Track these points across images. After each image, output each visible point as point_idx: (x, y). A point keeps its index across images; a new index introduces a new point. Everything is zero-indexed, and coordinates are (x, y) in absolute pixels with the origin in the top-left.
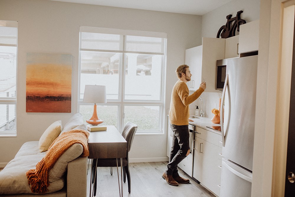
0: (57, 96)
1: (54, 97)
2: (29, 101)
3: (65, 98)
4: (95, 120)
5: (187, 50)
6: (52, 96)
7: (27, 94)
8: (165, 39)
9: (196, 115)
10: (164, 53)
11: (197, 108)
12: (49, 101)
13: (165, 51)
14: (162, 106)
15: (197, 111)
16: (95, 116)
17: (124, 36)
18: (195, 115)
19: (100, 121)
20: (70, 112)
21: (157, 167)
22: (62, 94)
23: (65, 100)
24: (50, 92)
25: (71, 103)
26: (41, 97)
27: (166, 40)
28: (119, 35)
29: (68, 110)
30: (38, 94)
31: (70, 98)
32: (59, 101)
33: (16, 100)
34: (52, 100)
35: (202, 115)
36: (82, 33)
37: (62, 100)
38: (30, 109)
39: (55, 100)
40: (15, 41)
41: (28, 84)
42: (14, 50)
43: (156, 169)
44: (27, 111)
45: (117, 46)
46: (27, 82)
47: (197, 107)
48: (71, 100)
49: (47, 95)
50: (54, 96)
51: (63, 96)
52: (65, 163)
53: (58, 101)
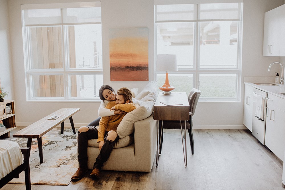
0: (136, 66)
2: (112, 71)
3: (143, 67)
4: (167, 87)
5: (266, 13)
6: (131, 66)
7: (110, 65)
8: (241, 3)
9: (276, 83)
10: (240, 19)
11: (278, 75)
12: (129, 71)
13: (241, 17)
14: (239, 73)
15: (277, 78)
16: (167, 83)
17: (198, 5)
18: (275, 82)
19: (172, 87)
20: (148, 80)
21: (232, 134)
22: (140, 64)
23: (143, 69)
24: (130, 63)
25: (148, 72)
26: (122, 67)
27: (242, 4)
28: (193, 4)
29: (146, 78)
30: (119, 65)
31: (148, 67)
32: (138, 71)
33: (102, 70)
34: (132, 70)
35: (282, 83)
36: (157, 5)
37: (141, 70)
38: (113, 78)
39: (134, 70)
40: (100, 20)
41: (111, 56)
42: (100, 26)
43: (230, 136)
44: (111, 80)
45: (192, 17)
46: (110, 54)
47: (278, 73)
48: (148, 70)
49: (128, 65)
50: (133, 66)
51: (141, 66)
53: (136, 70)
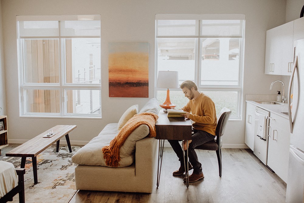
0: (136, 82)
1: (133, 83)
2: (111, 86)
3: (143, 83)
4: (168, 104)
5: (268, 31)
6: (131, 82)
7: (109, 81)
8: (243, 20)
9: (278, 101)
10: (242, 36)
11: (279, 93)
12: (128, 87)
13: (243, 35)
14: (240, 91)
15: (279, 97)
16: (168, 100)
17: (199, 21)
18: (276, 101)
19: (173, 105)
20: (148, 97)
21: (233, 153)
22: (140, 80)
23: (143, 86)
24: (129, 78)
25: (148, 89)
26: (122, 83)
27: (244, 22)
28: (195, 20)
29: (145, 95)
30: (119, 80)
31: (148, 84)
32: (138, 87)
33: (101, 86)
34: (132, 86)
35: (283, 101)
36: (159, 20)
37: (140, 86)
38: (112, 94)
39: (134, 86)
40: (99, 33)
41: (110, 71)
42: (99, 40)
43: (231, 155)
44: (110, 96)
45: (193, 31)
46: (109, 69)
47: (279, 92)
48: (148, 86)
49: (127, 81)
51: (141, 82)
52: (133, 142)
53: (136, 86)
